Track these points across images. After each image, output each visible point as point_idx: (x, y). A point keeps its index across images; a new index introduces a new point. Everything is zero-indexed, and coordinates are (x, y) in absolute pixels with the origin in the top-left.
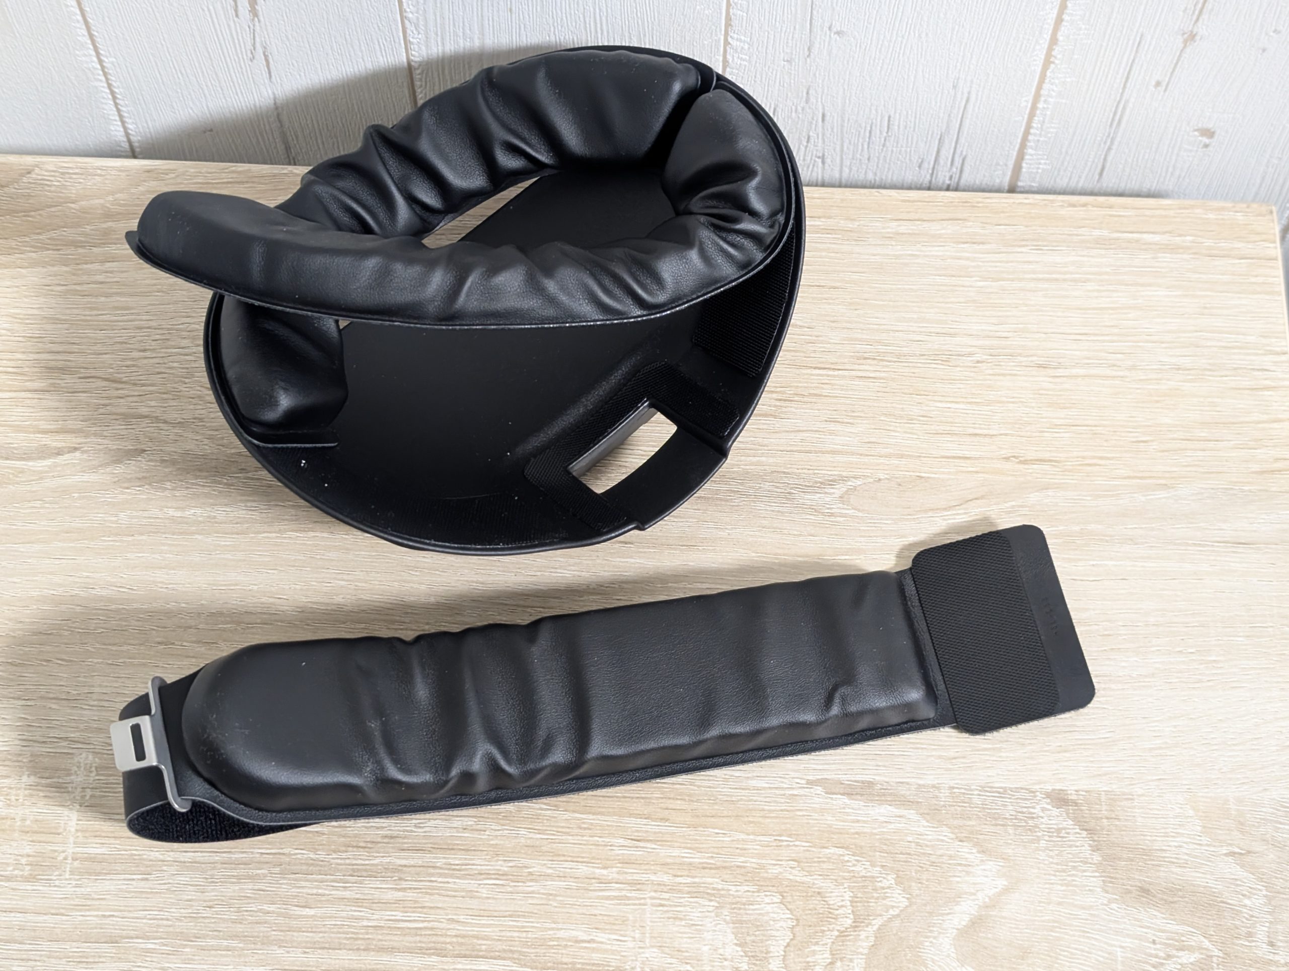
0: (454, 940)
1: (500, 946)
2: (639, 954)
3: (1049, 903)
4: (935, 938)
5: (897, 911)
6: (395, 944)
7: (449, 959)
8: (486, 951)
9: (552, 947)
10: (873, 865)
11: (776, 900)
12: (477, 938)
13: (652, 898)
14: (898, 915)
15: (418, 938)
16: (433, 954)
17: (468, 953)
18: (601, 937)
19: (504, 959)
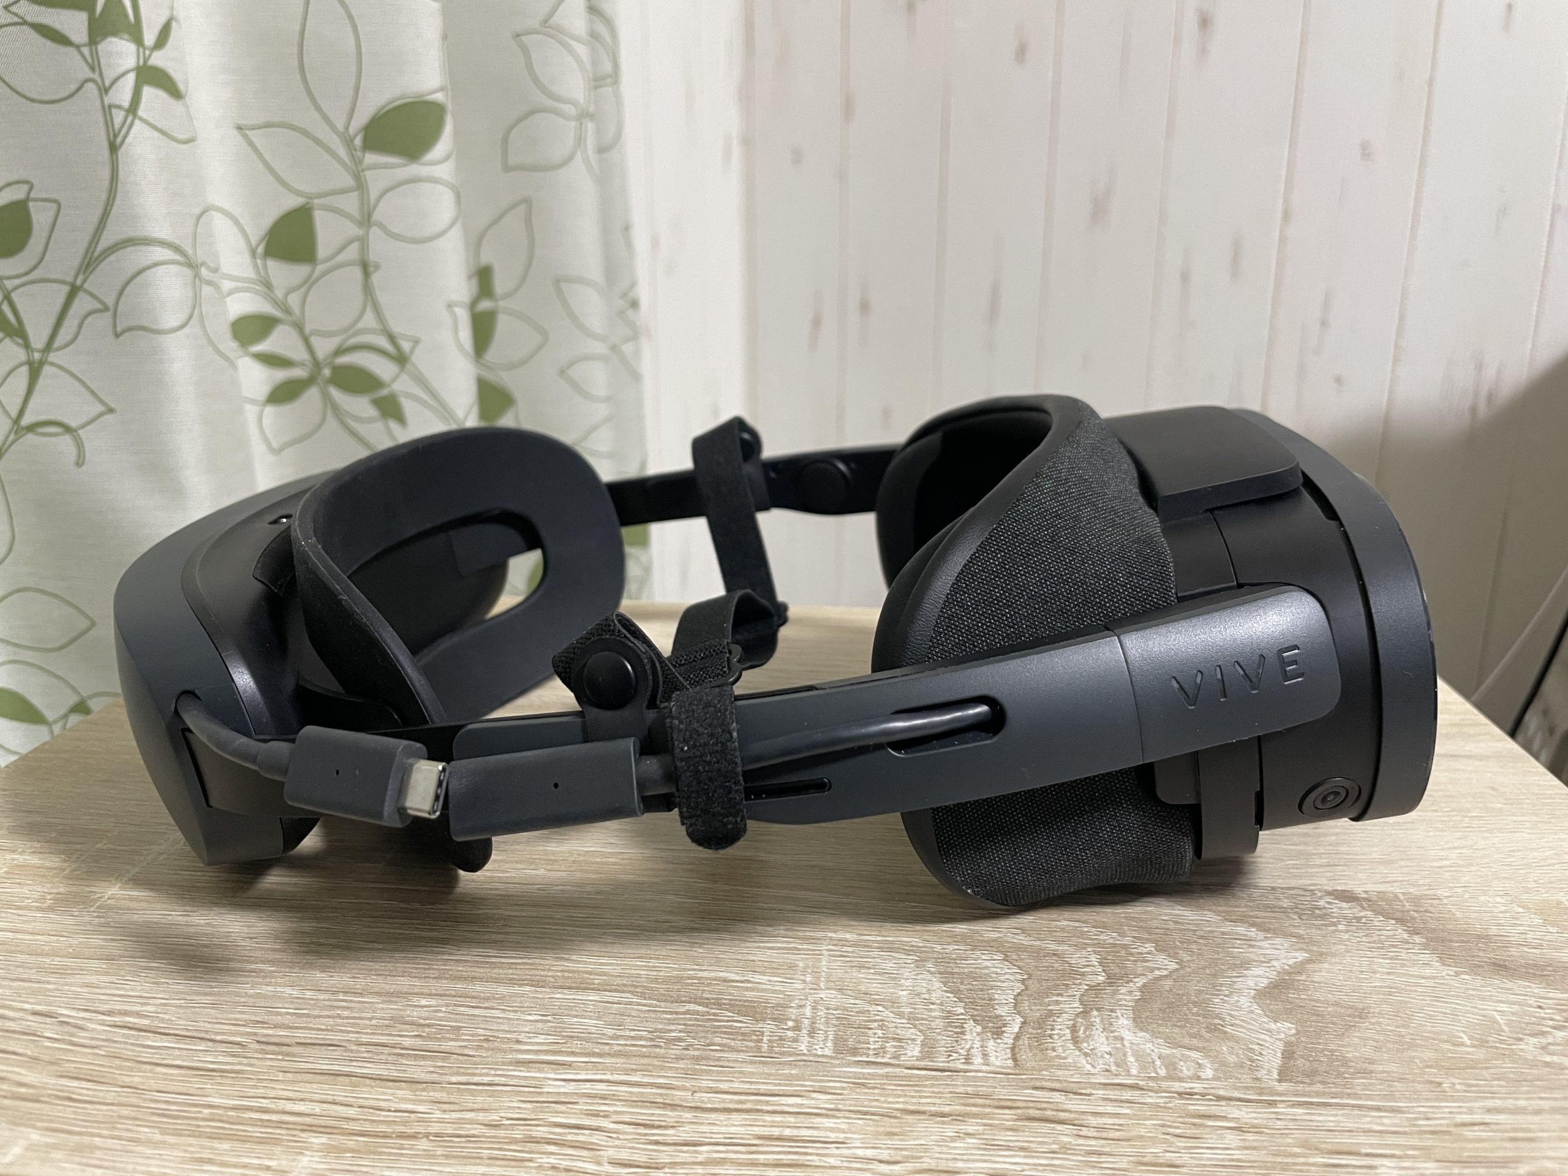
0: (560, 974)
1: (619, 981)
2: (811, 994)
3: (1375, 972)
4: (1225, 996)
5: (1165, 973)
6: (477, 975)
7: (548, 990)
8: (599, 984)
9: (692, 984)
10: (1122, 935)
11: (995, 957)
12: (590, 973)
13: (828, 950)
14: (1166, 976)
15: (511, 971)
16: (527, 985)
17: (574, 985)
18: (758, 978)
19: (623, 992)
